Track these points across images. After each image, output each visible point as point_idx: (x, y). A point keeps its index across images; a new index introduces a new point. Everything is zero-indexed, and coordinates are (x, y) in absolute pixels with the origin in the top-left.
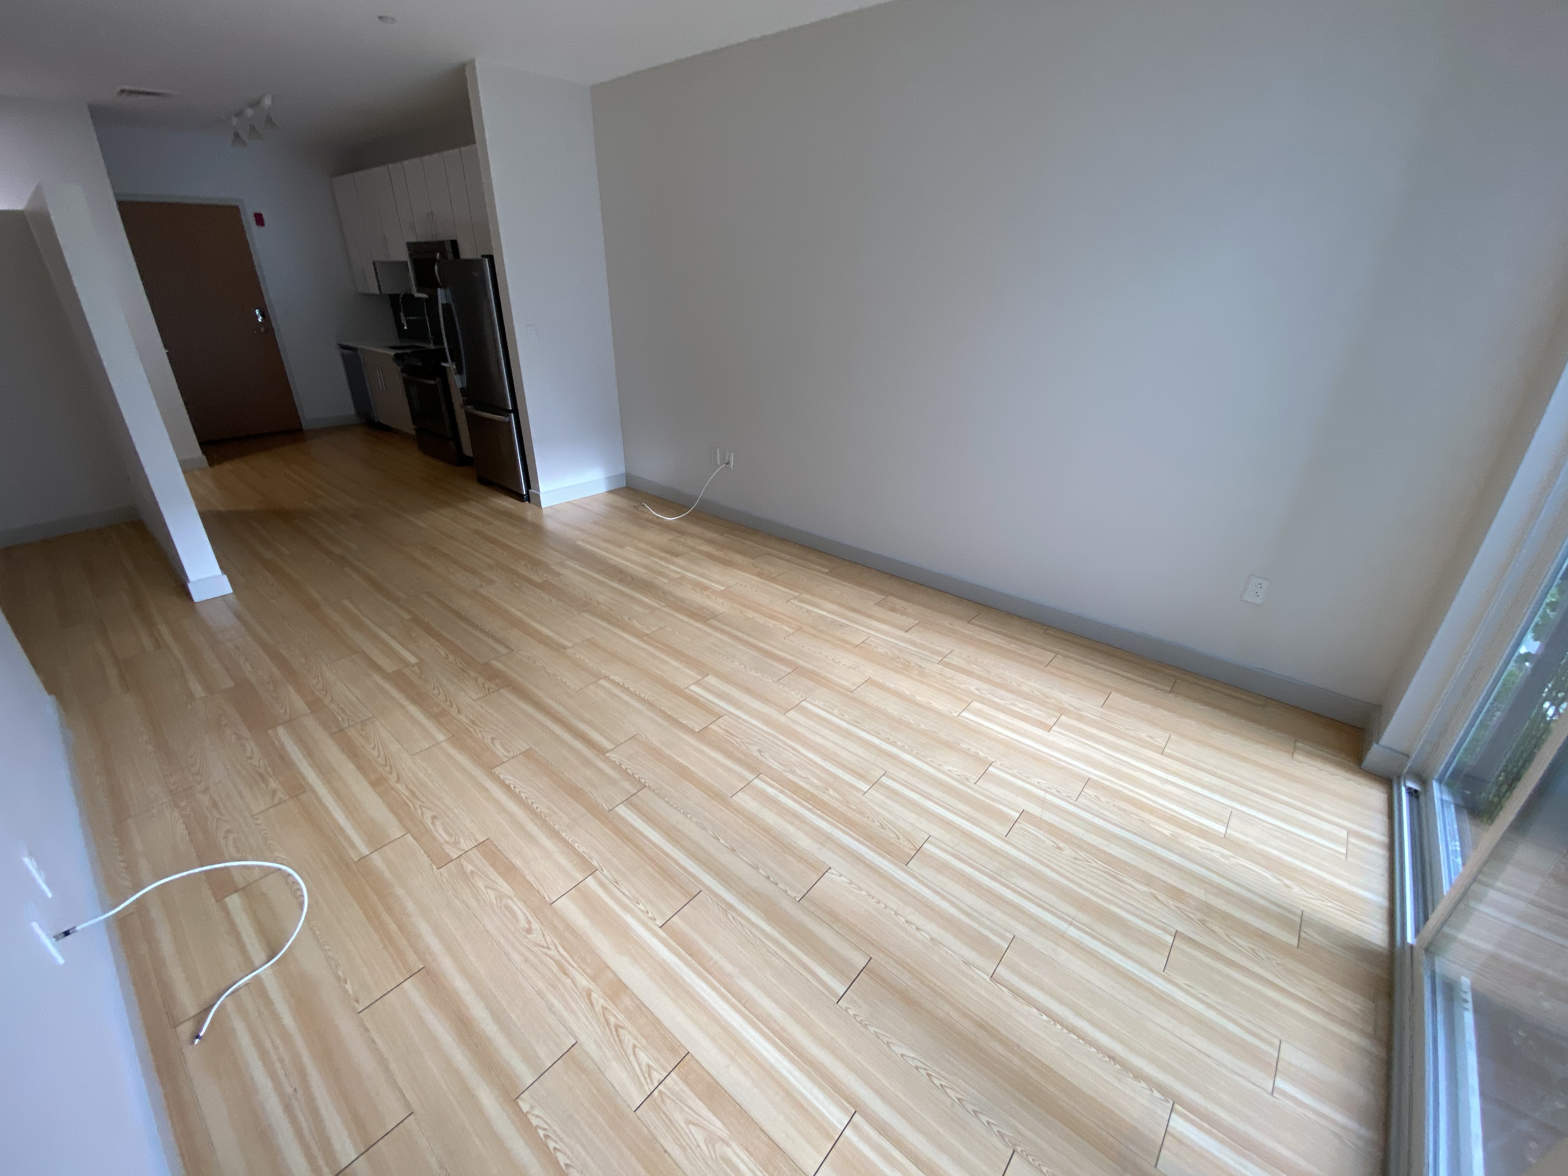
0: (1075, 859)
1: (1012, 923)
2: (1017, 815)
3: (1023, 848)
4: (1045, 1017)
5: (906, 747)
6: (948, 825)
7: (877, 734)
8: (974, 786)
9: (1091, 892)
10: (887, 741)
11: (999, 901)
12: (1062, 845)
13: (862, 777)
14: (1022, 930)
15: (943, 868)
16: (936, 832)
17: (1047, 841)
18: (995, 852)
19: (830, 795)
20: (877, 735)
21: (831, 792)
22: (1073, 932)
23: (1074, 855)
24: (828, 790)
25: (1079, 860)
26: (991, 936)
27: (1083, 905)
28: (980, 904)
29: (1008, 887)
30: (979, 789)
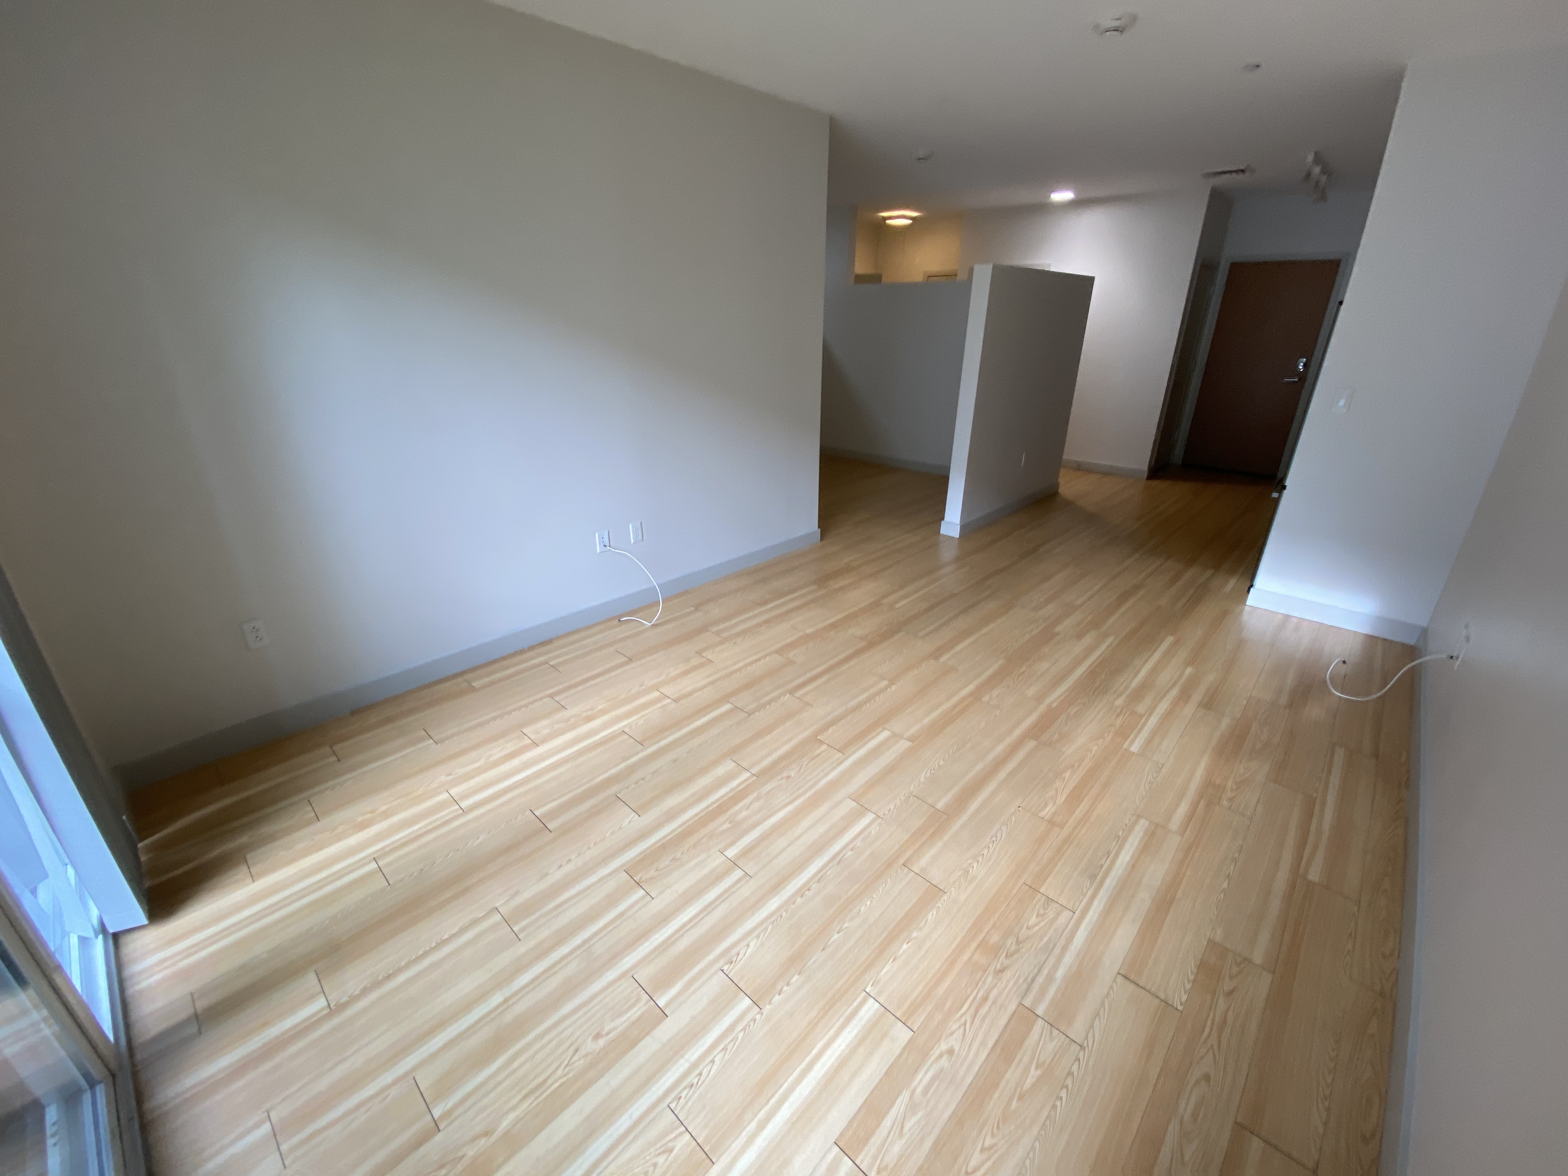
0: (577, 1050)
1: (532, 943)
2: (662, 1002)
3: (610, 990)
4: (446, 937)
5: (793, 906)
6: (663, 919)
7: (819, 877)
8: (717, 966)
9: (529, 1045)
10: (806, 887)
11: (560, 938)
12: (601, 1042)
13: (745, 853)
14: (522, 948)
15: (612, 901)
16: (657, 905)
17: (612, 1025)
18: (616, 956)
19: (724, 823)
20: (817, 878)
21: (727, 826)
22: (496, 999)
23: (582, 1052)
24: (730, 823)
25: (573, 1055)
26: (527, 921)
27: (522, 1025)
28: (564, 919)
29: (571, 953)
30: (712, 971)
